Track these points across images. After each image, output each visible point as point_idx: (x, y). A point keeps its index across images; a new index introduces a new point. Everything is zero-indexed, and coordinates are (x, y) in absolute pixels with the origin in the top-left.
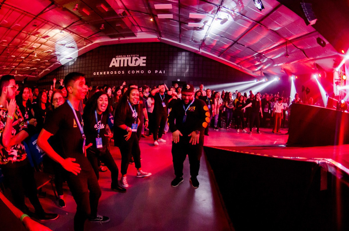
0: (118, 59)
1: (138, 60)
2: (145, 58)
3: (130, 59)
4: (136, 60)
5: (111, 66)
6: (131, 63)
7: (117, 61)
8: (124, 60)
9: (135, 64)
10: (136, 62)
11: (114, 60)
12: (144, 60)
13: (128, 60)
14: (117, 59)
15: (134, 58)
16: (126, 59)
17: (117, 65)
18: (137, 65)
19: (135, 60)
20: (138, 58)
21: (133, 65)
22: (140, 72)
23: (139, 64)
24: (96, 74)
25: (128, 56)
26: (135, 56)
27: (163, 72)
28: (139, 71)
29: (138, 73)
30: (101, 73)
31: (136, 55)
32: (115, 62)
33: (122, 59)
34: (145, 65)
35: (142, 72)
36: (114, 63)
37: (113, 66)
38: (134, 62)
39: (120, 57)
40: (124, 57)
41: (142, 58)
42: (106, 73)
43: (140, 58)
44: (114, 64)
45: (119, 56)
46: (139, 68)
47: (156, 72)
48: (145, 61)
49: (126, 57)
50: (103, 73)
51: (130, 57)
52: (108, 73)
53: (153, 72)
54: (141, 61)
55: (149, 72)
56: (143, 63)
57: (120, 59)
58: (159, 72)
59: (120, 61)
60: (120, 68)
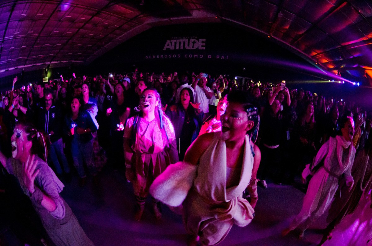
0: (173, 41)
1: (196, 42)
2: (204, 40)
3: (186, 41)
4: (194, 43)
5: (165, 49)
6: (188, 45)
7: (171, 43)
8: (180, 43)
9: (193, 47)
10: (193, 45)
11: (168, 42)
12: (203, 42)
14: (171, 41)
15: (192, 41)
16: (182, 41)
17: (172, 48)
19: (192, 43)
20: (196, 40)
21: (190, 48)
22: (199, 56)
24: (149, 57)
25: (184, 38)
26: (193, 39)
27: (225, 57)
28: (197, 55)
29: (196, 57)
30: (154, 57)
31: (194, 37)
32: (170, 44)
33: (178, 41)
34: (204, 48)
35: (201, 56)
36: (168, 45)
37: (167, 49)
38: (191, 44)
39: (176, 39)
40: (180, 39)
41: (201, 40)
42: (160, 56)
44: (168, 47)
45: (174, 38)
46: (197, 51)
47: (218, 57)
48: (204, 44)
49: (182, 39)
50: (156, 57)
51: (186, 39)
52: (162, 56)
53: (214, 56)
54: (200, 44)
55: (209, 57)
56: (202, 46)
57: (175, 41)
58: (221, 57)
59: (175, 43)
60: (175, 51)
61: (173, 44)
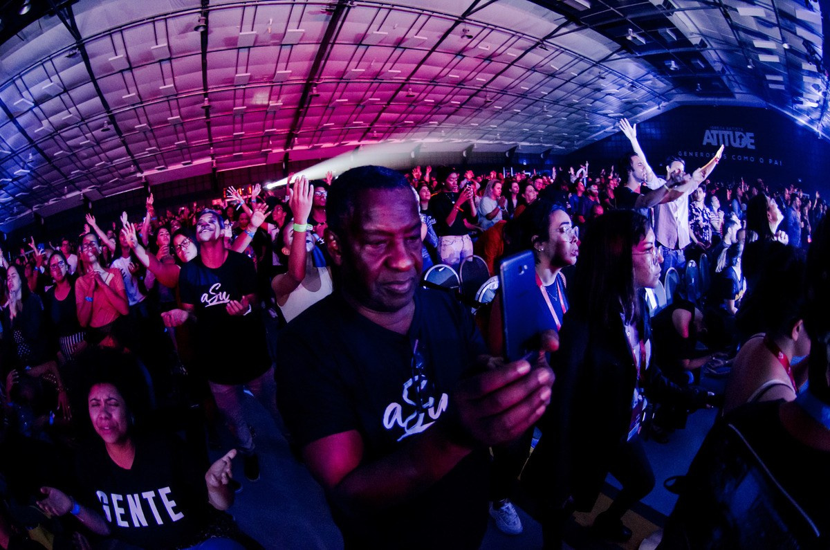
0: (715, 132)
1: (743, 137)
2: (752, 135)
3: (731, 133)
4: (741, 137)
5: (704, 143)
6: (735, 141)
7: (712, 135)
8: (723, 135)
9: (740, 144)
10: (741, 141)
11: (707, 132)
12: (751, 138)
13: (729, 136)
14: (713, 132)
15: (740, 133)
17: (714, 143)
18: (742, 146)
19: (739, 137)
20: (743, 135)
21: (736, 145)
22: (749, 158)
23: (746, 146)
24: (683, 153)
25: (727, 128)
26: (738, 131)
27: (779, 163)
28: (747, 158)
29: (746, 160)
30: (691, 154)
31: (739, 128)
32: (710, 136)
33: (721, 133)
34: (753, 147)
35: (752, 159)
36: (708, 138)
37: (708, 143)
38: (738, 140)
40: (722, 130)
41: (748, 134)
42: (699, 154)
43: (745, 135)
44: (709, 141)
45: (715, 128)
47: (770, 161)
48: (753, 141)
49: (726, 130)
50: (694, 154)
51: (731, 131)
52: (702, 154)
53: (766, 160)
54: (748, 141)
55: (761, 161)
56: (752, 144)
57: (717, 132)
58: (774, 162)
59: (718, 135)
61: (715, 137)
